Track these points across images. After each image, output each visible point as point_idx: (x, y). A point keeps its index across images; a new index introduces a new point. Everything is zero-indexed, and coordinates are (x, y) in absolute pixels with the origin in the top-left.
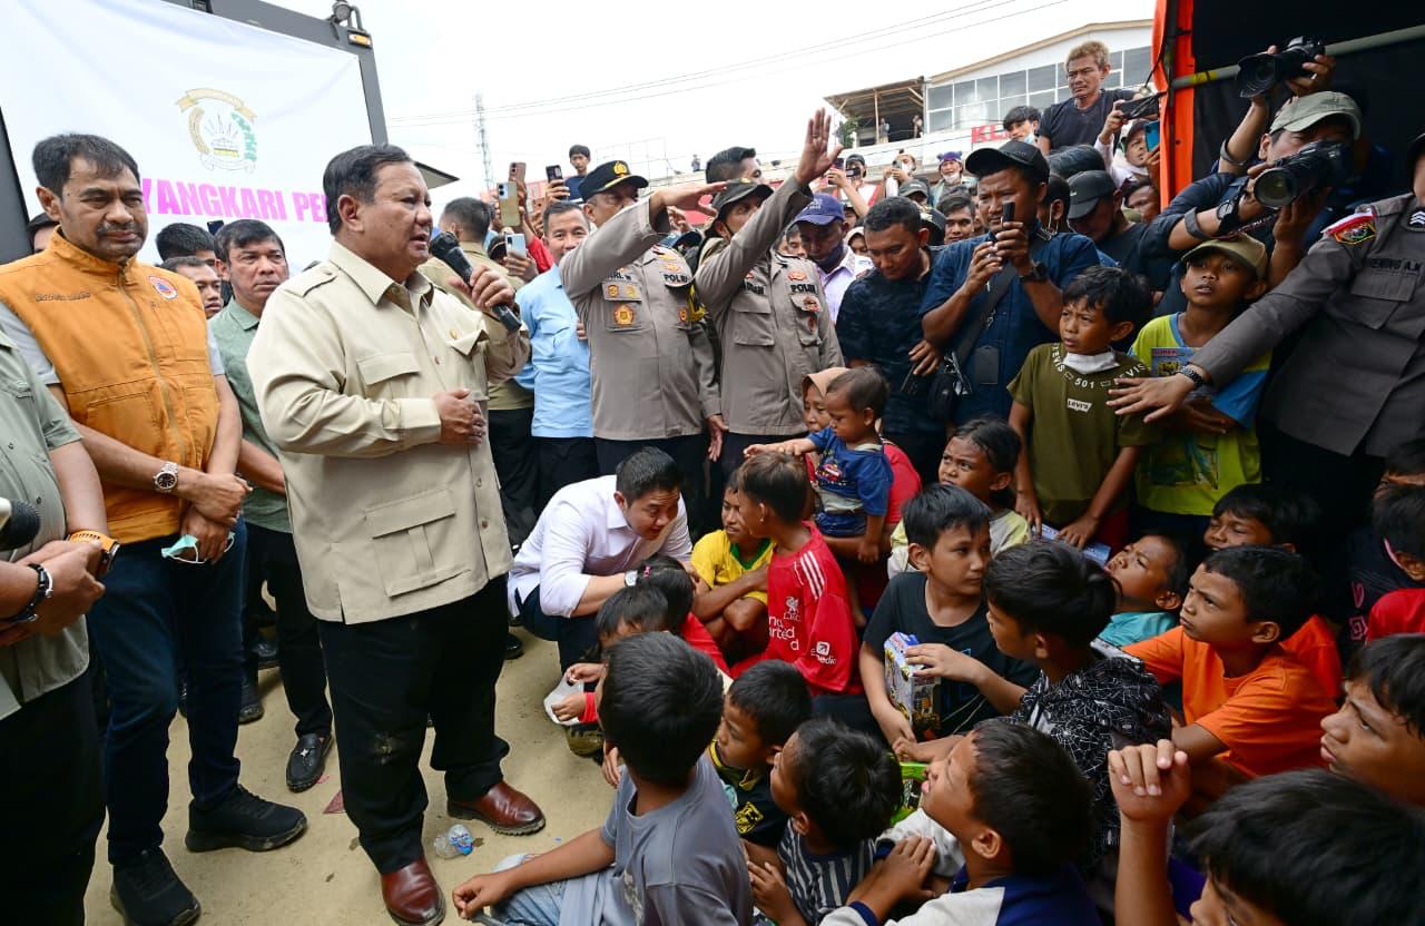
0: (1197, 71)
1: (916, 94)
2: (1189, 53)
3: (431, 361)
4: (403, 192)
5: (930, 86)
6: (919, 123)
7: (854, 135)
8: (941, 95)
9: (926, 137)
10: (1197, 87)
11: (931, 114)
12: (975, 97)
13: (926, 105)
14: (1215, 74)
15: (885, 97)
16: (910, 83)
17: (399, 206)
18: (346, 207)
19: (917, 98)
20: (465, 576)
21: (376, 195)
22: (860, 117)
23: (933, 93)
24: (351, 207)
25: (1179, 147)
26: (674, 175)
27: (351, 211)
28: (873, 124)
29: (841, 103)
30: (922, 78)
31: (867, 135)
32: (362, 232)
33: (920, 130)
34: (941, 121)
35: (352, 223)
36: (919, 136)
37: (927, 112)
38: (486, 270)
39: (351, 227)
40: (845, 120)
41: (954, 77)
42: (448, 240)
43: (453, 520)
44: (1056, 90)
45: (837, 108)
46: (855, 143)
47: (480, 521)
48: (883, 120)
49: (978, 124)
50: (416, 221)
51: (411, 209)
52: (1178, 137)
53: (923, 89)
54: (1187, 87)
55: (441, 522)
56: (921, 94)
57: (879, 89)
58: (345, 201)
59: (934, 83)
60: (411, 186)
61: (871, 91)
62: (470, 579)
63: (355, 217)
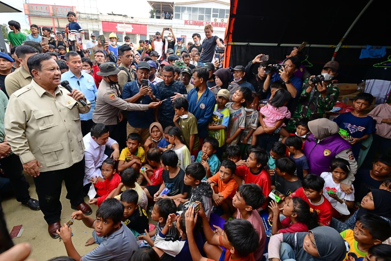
0: (232, 42)
1: (172, 7)
2: (231, 38)
3: (58, 111)
4: (50, 68)
5: (175, 5)
6: (172, 15)
7: (155, 14)
8: (178, 9)
9: (174, 19)
10: (232, 45)
11: (175, 14)
12: (186, 12)
13: (174, 11)
14: (235, 43)
15: (164, 5)
16: (170, 3)
17: (49, 72)
18: (34, 72)
19: (171, 8)
20: (66, 163)
21: (42, 69)
22: (157, 9)
23: (176, 7)
24: (36, 72)
25: (227, 58)
26: (99, 14)
27: (36, 73)
28: (160, 12)
29: (152, 4)
30: (173, 2)
31: (158, 15)
32: (40, 79)
33: (172, 17)
34: (178, 16)
35: (37, 77)
36: (172, 19)
37: (174, 13)
38: (76, 90)
39: (37, 78)
40: (152, 9)
41: (181, 5)
42: (66, 83)
43: (63, 150)
44: (204, 15)
45: (151, 5)
46: (155, 17)
47: (71, 150)
48: (163, 12)
49: (186, 20)
50: (55, 75)
51: (53, 72)
52: (227, 55)
53: (173, 6)
54: (230, 45)
55: (59, 151)
56: (173, 7)
57: (162, 3)
58: (33, 71)
59: (176, 5)
60: (52, 66)
61: (160, 2)
62: (68, 164)
63: (37, 75)
